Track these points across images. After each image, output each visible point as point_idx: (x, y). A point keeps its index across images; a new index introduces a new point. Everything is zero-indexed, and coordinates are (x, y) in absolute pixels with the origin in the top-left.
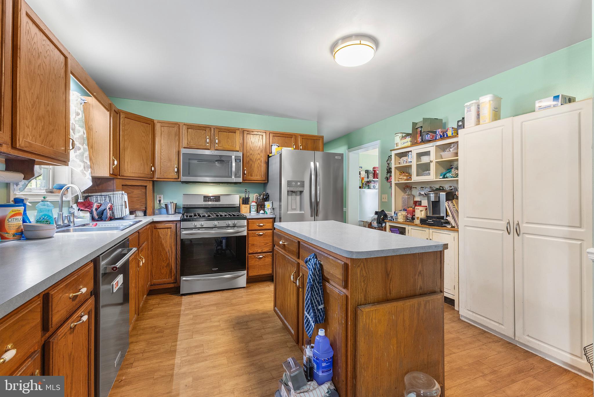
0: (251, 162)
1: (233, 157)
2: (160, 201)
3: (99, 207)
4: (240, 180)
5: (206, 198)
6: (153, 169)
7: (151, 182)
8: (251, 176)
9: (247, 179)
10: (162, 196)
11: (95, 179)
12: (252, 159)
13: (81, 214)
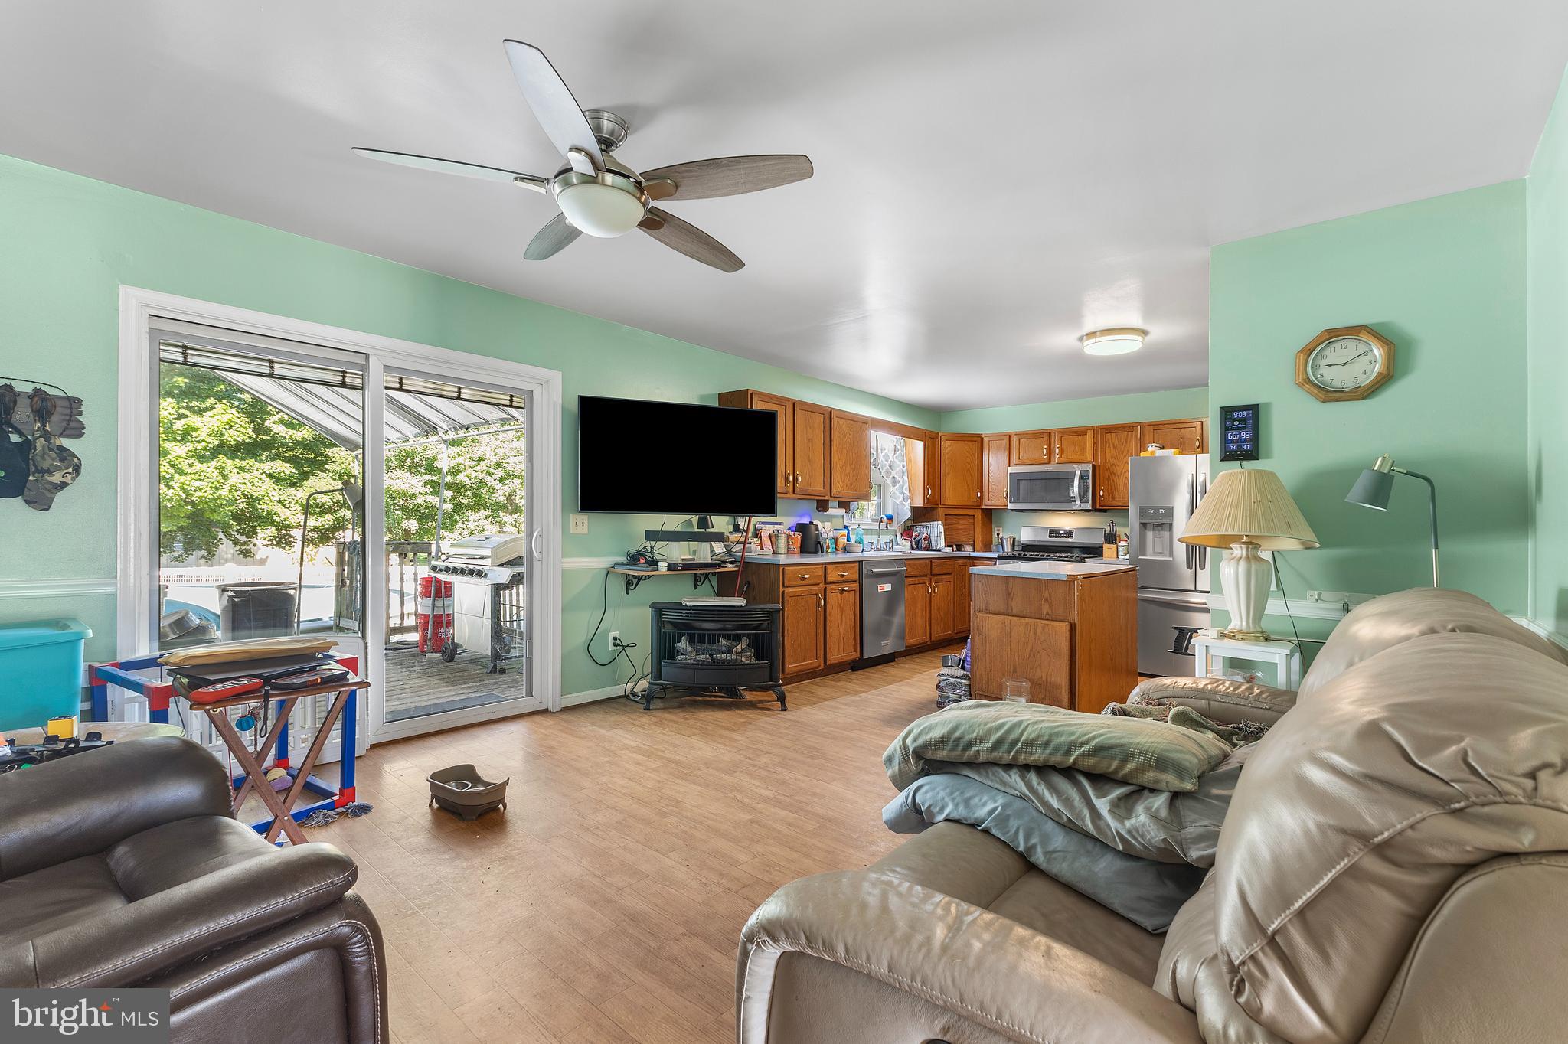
0: (1113, 477)
1: (1078, 473)
2: (998, 534)
3: (917, 536)
4: (1089, 506)
5: (1054, 532)
6: (979, 494)
7: (980, 510)
8: (1113, 498)
9: (1106, 504)
10: (1001, 529)
11: (914, 509)
12: (1115, 472)
13: (904, 542)
